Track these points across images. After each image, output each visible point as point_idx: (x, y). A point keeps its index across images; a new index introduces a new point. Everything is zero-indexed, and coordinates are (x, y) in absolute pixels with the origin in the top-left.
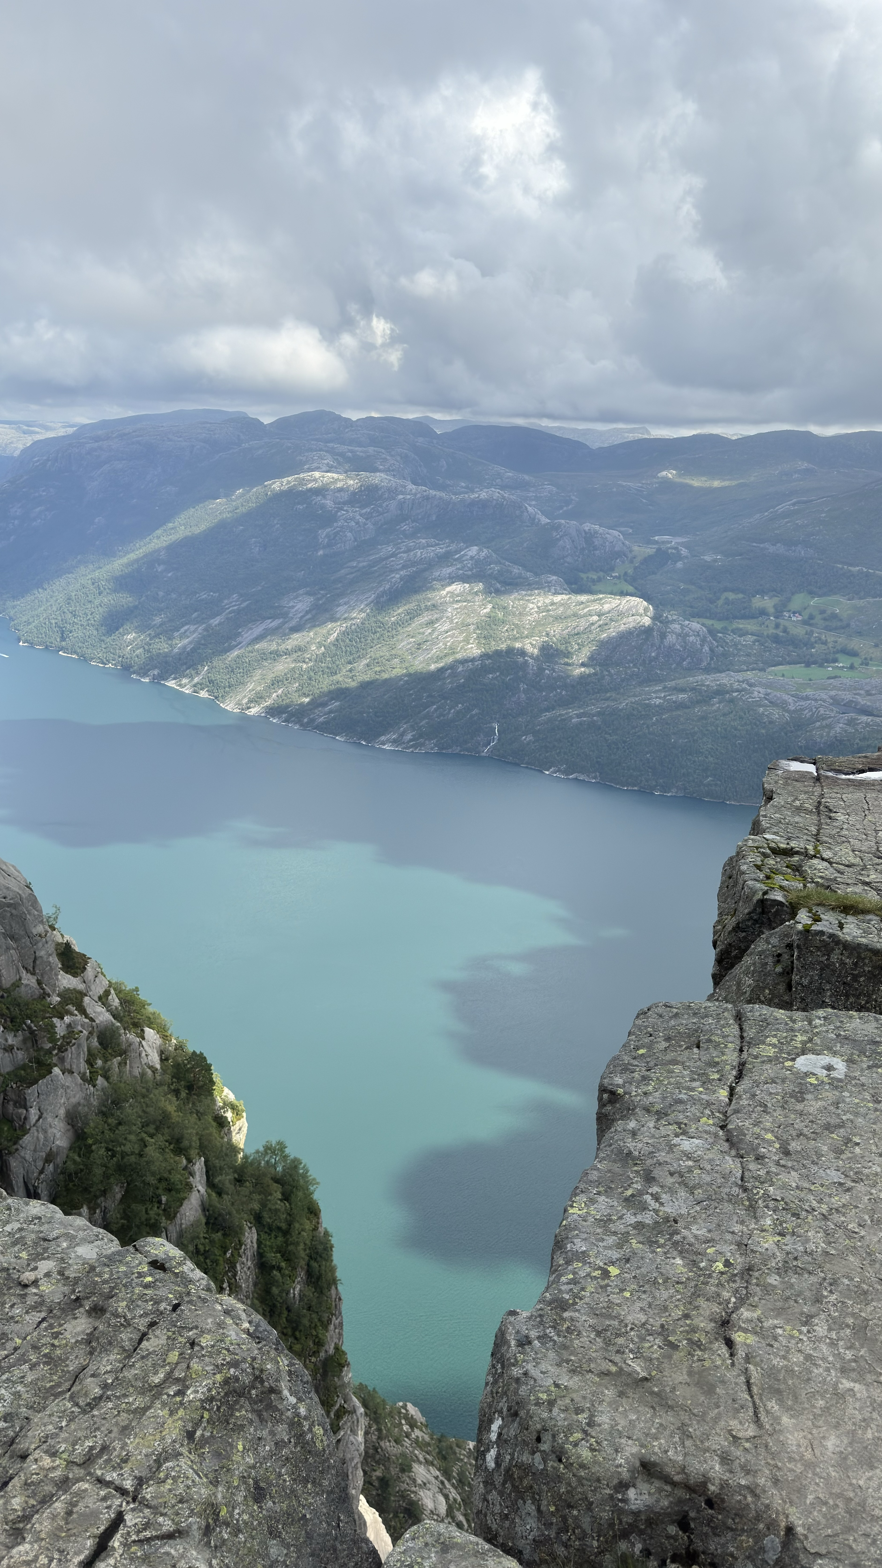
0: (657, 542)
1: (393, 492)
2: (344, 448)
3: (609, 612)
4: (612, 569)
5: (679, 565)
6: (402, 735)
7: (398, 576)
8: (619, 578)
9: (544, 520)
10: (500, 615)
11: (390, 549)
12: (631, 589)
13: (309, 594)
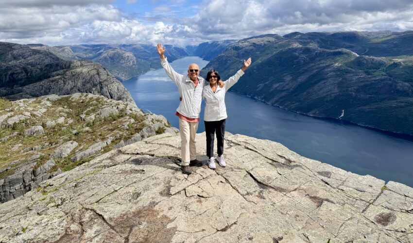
0: (393, 61)
1: (314, 50)
2: (301, 40)
3: (378, 80)
4: (379, 68)
5: (401, 67)
6: (316, 112)
7: (315, 71)
8: (381, 70)
9: (358, 56)
10: (344, 81)
11: (313, 64)
12: (385, 74)
13: (291, 76)
